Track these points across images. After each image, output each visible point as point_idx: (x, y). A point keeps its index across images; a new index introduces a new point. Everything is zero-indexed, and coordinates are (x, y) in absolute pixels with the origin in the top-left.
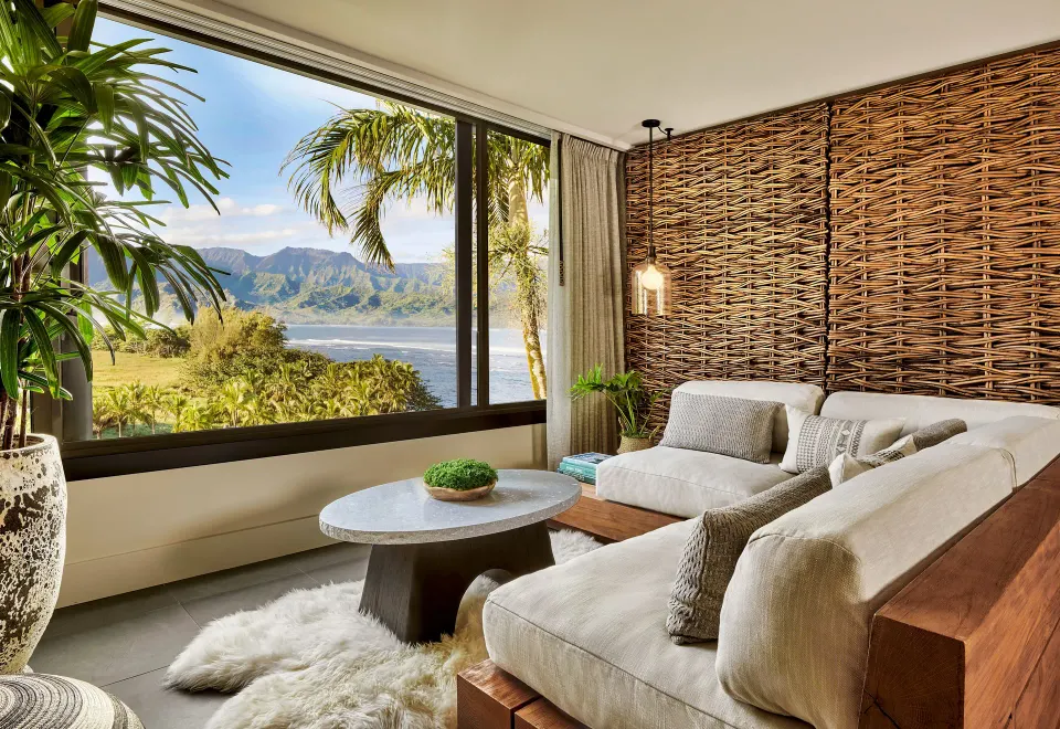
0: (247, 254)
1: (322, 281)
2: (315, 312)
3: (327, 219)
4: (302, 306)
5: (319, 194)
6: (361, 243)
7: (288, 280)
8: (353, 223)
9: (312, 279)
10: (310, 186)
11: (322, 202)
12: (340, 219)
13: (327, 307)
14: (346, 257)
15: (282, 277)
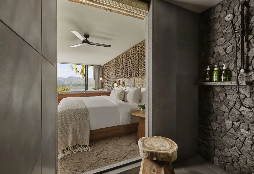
0: (63, 78)
1: (75, 82)
2: (74, 87)
3: (76, 72)
4: (72, 86)
5: (74, 67)
6: (81, 75)
7: (70, 82)
8: (80, 72)
9: (74, 81)
10: (73, 66)
11: (75, 68)
12: (78, 71)
13: (76, 86)
14: (79, 78)
15: (69, 81)
